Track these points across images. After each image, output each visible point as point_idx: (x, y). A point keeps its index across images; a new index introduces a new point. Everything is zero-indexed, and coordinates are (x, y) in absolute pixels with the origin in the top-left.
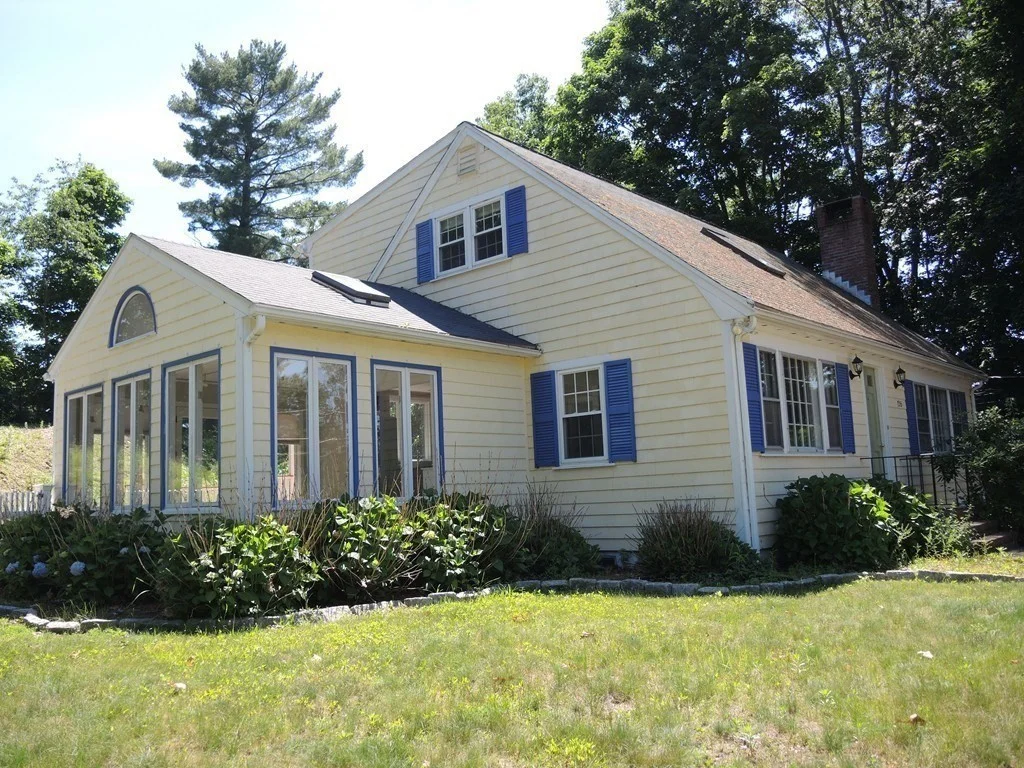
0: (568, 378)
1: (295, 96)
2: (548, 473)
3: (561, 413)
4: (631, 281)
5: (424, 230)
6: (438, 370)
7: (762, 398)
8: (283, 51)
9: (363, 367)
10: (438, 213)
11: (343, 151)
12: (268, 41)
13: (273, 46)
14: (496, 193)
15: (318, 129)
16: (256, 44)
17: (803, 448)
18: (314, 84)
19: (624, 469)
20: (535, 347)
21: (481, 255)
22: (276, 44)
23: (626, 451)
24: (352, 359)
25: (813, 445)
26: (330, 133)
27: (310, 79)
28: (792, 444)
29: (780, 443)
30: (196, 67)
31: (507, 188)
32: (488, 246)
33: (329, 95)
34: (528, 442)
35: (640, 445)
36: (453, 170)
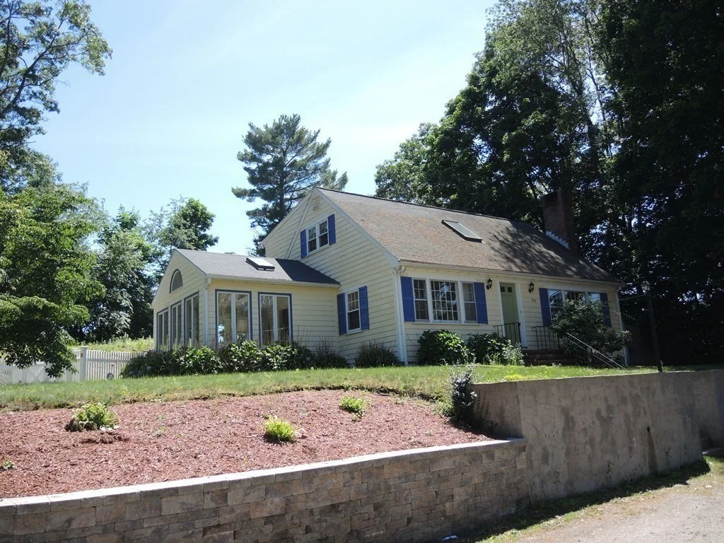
0: (349, 295)
1: (306, 145)
2: (343, 337)
3: (347, 311)
4: (366, 254)
5: (303, 234)
6: (290, 295)
7: (415, 299)
8: (299, 119)
9: (255, 295)
10: (307, 227)
11: (335, 173)
12: (290, 115)
13: (292, 117)
14: (325, 218)
15: (321, 161)
16: (283, 117)
17: (442, 321)
18: (315, 136)
19: (366, 332)
20: (338, 283)
21: (322, 245)
22: (294, 116)
23: (366, 326)
24: (250, 292)
25: (457, 320)
26: (327, 163)
27: (313, 134)
28: (435, 319)
29: (427, 318)
30: (250, 136)
31: (329, 216)
32: (324, 241)
33: (325, 142)
34: (336, 324)
35: (371, 322)
36: (312, 208)
